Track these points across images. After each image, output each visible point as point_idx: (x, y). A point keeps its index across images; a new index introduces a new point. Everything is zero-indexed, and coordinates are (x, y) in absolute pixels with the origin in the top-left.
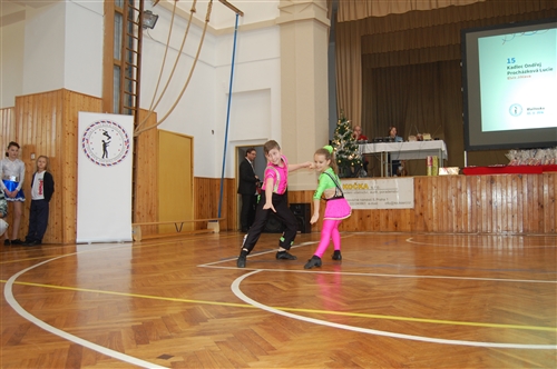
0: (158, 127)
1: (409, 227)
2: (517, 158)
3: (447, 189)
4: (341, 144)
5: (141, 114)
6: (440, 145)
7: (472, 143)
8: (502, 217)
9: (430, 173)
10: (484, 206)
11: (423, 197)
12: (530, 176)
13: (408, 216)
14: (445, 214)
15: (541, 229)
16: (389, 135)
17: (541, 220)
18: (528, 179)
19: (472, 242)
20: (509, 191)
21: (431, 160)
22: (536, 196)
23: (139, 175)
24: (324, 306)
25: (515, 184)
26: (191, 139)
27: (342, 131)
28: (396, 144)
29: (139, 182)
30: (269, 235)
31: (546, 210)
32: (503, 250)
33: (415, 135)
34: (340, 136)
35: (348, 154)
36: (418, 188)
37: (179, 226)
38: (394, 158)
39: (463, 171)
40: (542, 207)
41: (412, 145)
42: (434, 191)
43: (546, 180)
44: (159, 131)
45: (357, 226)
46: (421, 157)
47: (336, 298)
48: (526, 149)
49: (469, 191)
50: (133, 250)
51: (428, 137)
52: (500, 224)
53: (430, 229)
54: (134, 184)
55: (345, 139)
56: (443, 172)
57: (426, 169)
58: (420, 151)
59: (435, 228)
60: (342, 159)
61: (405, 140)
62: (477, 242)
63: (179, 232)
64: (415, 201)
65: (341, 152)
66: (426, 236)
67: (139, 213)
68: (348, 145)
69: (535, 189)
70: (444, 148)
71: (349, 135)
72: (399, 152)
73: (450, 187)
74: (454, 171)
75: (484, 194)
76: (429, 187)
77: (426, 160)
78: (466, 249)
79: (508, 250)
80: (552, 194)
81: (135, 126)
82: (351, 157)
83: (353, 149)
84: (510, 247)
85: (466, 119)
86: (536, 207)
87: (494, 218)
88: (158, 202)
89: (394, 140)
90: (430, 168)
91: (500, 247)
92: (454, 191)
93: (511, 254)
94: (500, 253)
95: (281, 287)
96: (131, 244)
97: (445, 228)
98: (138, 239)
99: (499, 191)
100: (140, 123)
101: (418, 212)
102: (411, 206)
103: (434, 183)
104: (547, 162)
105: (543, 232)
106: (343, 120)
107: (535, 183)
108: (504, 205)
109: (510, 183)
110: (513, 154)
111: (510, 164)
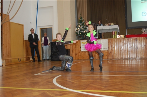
0: (10, 21)
1: (106, 57)
2: (145, 31)
3: (120, 43)
4: (81, 27)
5: (3, 16)
6: (117, 27)
7: (129, 26)
8: (140, 53)
9: (114, 37)
10: (134, 49)
11: (111, 46)
13: (106, 53)
14: (119, 52)
16: (98, 23)
19: (130, 62)
20: (143, 43)
21: (114, 33)
23: (3, 40)
24: (96, 89)
25: (144, 41)
26: (23, 25)
27: (81, 22)
28: (101, 27)
29: (3, 43)
30: (55, 62)
32: (141, 65)
33: (108, 23)
34: (80, 24)
35: (83, 31)
36: (109, 43)
37: (20, 59)
38: (100, 32)
39: (126, 36)
41: (107, 27)
42: (116, 43)
44: (10, 23)
45: (87, 57)
46: (111, 31)
47: (98, 85)
49: (128, 44)
50: (2, 69)
51: (112, 24)
52: (139, 55)
53: (114, 58)
54: (2, 43)
55: (82, 25)
56: (118, 37)
57: (113, 36)
58: (110, 29)
59: (116, 57)
60: (81, 32)
61: (104, 25)
62: (131, 62)
63: (20, 62)
64: (109, 48)
65: (81, 30)
66: (113, 60)
67: (4, 55)
68: (83, 27)
70: (118, 28)
71: (84, 23)
72: (102, 30)
73: (121, 42)
74: (122, 36)
75: (133, 45)
76: (114, 42)
77: (112, 32)
78: (128, 64)
79: (142, 65)
81: (2, 20)
82: (84, 32)
83: (85, 29)
85: (126, 17)
87: (137, 53)
88: (11, 50)
89: (100, 25)
90: (114, 35)
91: (139, 63)
92: (123, 44)
93: (144, 65)
94: (139, 66)
95: (73, 82)
96: (2, 67)
97: (120, 57)
98: (4, 65)
99: (139, 43)
100: (4, 19)
101: (109, 52)
102: (107, 49)
103: (116, 41)
106: (81, 18)
108: (141, 48)
109: (143, 40)
110: (143, 30)
111: (142, 33)
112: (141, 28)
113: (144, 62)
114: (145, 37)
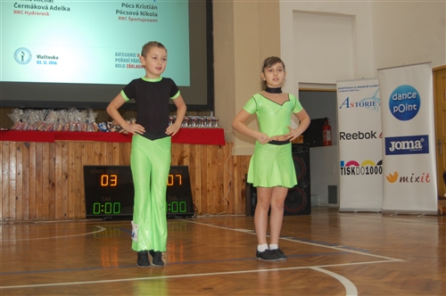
2: (23, 120)
8: (3, 200)
12: (40, 145)
15: (51, 215)
17: (52, 202)
18: (37, 148)
20: (13, 164)
22: (45, 171)
25: (20, 155)
31: (58, 191)
40: (53, 185)
43: (58, 150)
48: (35, 109)
69: (46, 162)
79: (10, 246)
80: (66, 170)
84: (14, 241)
86: (46, 185)
93: (14, 249)
104: (60, 129)
105: (54, 219)
107: (46, 155)
108: (6, 183)
109: (13, 154)
110: (17, 115)
111: (14, 128)
112: (9, 106)
113: (17, 234)
114: (21, 143)
